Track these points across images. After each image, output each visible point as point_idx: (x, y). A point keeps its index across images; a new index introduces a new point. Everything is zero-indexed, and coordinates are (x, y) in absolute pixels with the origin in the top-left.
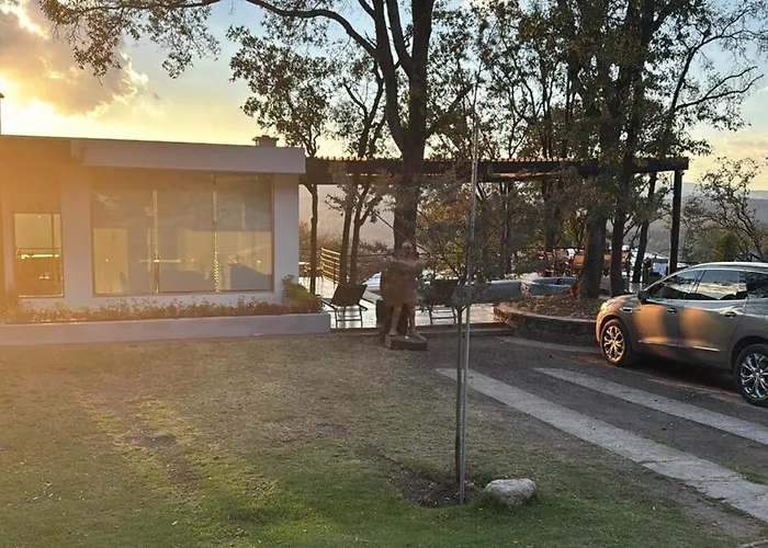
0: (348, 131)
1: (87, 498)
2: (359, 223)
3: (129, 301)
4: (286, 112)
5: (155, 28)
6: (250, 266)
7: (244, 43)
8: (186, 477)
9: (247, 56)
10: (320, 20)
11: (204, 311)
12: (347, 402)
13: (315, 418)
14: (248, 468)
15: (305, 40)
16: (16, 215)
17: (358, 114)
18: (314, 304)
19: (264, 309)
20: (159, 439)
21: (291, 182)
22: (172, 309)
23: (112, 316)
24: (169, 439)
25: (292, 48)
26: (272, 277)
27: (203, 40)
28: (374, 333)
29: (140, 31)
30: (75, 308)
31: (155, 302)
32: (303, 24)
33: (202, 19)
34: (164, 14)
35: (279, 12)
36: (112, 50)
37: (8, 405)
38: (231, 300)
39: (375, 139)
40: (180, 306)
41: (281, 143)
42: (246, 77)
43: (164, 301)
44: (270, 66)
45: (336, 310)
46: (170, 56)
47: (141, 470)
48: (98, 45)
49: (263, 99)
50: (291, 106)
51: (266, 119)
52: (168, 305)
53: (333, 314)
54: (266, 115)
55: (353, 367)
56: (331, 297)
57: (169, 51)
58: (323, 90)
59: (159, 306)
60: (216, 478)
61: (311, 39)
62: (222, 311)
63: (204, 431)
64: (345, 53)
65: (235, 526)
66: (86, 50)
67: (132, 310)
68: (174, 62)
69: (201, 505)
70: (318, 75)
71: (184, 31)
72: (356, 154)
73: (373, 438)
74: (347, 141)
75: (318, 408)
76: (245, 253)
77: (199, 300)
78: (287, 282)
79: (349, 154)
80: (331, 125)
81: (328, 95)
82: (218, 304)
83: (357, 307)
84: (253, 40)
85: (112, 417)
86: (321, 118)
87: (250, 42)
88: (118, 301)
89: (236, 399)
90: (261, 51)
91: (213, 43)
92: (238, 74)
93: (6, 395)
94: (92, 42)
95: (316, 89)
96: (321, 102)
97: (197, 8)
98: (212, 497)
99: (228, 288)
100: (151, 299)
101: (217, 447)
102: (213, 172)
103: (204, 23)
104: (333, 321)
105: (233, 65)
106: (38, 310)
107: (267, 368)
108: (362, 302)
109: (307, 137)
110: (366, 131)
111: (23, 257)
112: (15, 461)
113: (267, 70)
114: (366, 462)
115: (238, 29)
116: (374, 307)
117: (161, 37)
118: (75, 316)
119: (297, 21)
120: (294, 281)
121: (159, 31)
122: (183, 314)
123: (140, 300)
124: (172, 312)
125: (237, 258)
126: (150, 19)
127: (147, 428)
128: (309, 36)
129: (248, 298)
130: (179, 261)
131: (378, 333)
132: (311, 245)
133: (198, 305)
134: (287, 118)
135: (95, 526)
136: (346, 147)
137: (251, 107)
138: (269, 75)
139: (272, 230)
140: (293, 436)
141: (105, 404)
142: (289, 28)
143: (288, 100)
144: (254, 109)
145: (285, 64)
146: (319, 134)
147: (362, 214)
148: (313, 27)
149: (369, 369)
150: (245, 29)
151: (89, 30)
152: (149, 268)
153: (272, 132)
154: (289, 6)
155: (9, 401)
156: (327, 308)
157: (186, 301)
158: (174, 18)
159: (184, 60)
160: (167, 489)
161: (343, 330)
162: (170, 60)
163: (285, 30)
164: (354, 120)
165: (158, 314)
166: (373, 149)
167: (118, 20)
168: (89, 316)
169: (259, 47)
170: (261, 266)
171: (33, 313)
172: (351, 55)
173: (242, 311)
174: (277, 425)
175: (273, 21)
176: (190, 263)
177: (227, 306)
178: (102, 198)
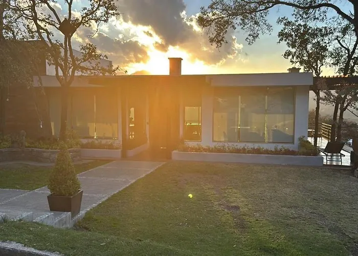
0: (338, 62)
1: (200, 228)
2: (343, 110)
3: (226, 144)
4: (305, 55)
5: (244, 23)
6: (282, 130)
7: (285, 24)
8: (242, 226)
9: (286, 31)
10: (323, 9)
11: (258, 151)
12: (328, 203)
13: (309, 209)
14: (271, 227)
15: (315, 19)
16: (186, 108)
17: (344, 53)
18: (315, 151)
19: (288, 152)
20: (232, 207)
21: (305, 90)
22: (244, 149)
23: (219, 151)
24: (237, 208)
25: (308, 24)
26: (293, 136)
27: (265, 26)
28: (348, 169)
29: (236, 26)
30: (204, 147)
31: (237, 145)
32: (314, 12)
33: (264, 16)
34: (247, 16)
35: (301, 8)
36: (224, 36)
37: (176, 184)
38: (271, 147)
39: (354, 66)
40: (248, 148)
41: (301, 71)
42: (286, 40)
43: (240, 146)
44: (298, 34)
45: (327, 155)
46: (249, 35)
47: (223, 219)
48: (218, 34)
49: (293, 50)
50: (307, 52)
51: (295, 59)
52: (242, 147)
53: (325, 157)
54: (295, 57)
55: (333, 185)
56: (324, 148)
57: (249, 33)
58: (325, 43)
59: (238, 147)
60: (255, 229)
61: (318, 18)
62: (267, 152)
63: (253, 207)
64: (336, 23)
65: (261, 253)
66: (213, 37)
67: (227, 149)
68: (251, 38)
69: (247, 240)
70: (322, 36)
71: (256, 23)
72: (342, 74)
73: (340, 223)
74: (337, 68)
75: (311, 204)
76: (280, 124)
77: (256, 146)
78: (301, 139)
79: (338, 74)
80: (329, 60)
81: (328, 45)
82: (265, 148)
83: (339, 154)
84: (289, 23)
85: (214, 194)
86: (323, 57)
87: (288, 23)
88: (221, 144)
89: (269, 194)
90: (293, 27)
91: (269, 27)
92: (281, 40)
93: (175, 180)
94: (216, 33)
95: (321, 43)
96: (324, 49)
97: (262, 12)
98: (253, 238)
99: (271, 141)
100: (235, 144)
101: (258, 215)
102: (268, 86)
103: (266, 18)
104: (325, 161)
105: (279, 36)
106: (190, 146)
107: (287, 181)
108: (342, 152)
109: (315, 67)
110: (349, 61)
111: (188, 124)
112: (176, 207)
113: (296, 36)
114: (334, 235)
115: (282, 18)
116: (350, 154)
117: (246, 27)
118: (204, 149)
119: (311, 10)
120: (305, 139)
121: (245, 24)
122: (249, 152)
123: (230, 144)
124: (244, 151)
125: (276, 127)
126: (241, 19)
127: (228, 201)
128: (317, 17)
129: (280, 146)
130: (249, 127)
131: (351, 169)
132: (315, 121)
133: (256, 148)
134: (305, 58)
135: (201, 241)
136: (337, 70)
137: (288, 54)
138: (297, 38)
139: (294, 113)
140: (296, 216)
141: (213, 188)
142: (307, 14)
143: (306, 49)
144: (289, 55)
145: (305, 32)
146: (322, 65)
147: (345, 105)
148: (319, 12)
149: (343, 188)
150: (286, 18)
151: (215, 28)
152: (236, 131)
153: (297, 65)
154: (307, 4)
155: (176, 183)
156: (322, 154)
157: (250, 146)
158: (252, 18)
159: (255, 37)
160: (233, 230)
161: (331, 165)
162: (249, 37)
163: (305, 16)
164: (342, 56)
165: (238, 151)
166: (353, 71)
167: (227, 22)
168: (209, 150)
169: (293, 25)
170: (288, 131)
171: (189, 147)
172: (340, 24)
173: (277, 152)
174: (288, 210)
175: (298, 13)
176: (254, 128)
177: (269, 149)
178: (220, 100)
